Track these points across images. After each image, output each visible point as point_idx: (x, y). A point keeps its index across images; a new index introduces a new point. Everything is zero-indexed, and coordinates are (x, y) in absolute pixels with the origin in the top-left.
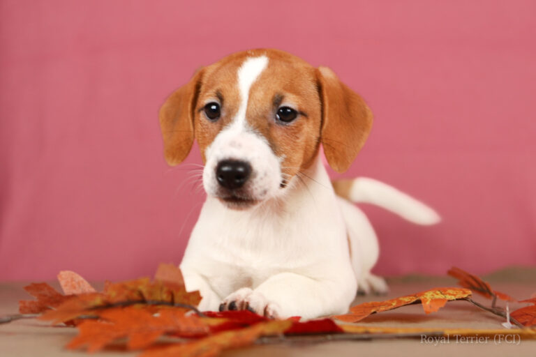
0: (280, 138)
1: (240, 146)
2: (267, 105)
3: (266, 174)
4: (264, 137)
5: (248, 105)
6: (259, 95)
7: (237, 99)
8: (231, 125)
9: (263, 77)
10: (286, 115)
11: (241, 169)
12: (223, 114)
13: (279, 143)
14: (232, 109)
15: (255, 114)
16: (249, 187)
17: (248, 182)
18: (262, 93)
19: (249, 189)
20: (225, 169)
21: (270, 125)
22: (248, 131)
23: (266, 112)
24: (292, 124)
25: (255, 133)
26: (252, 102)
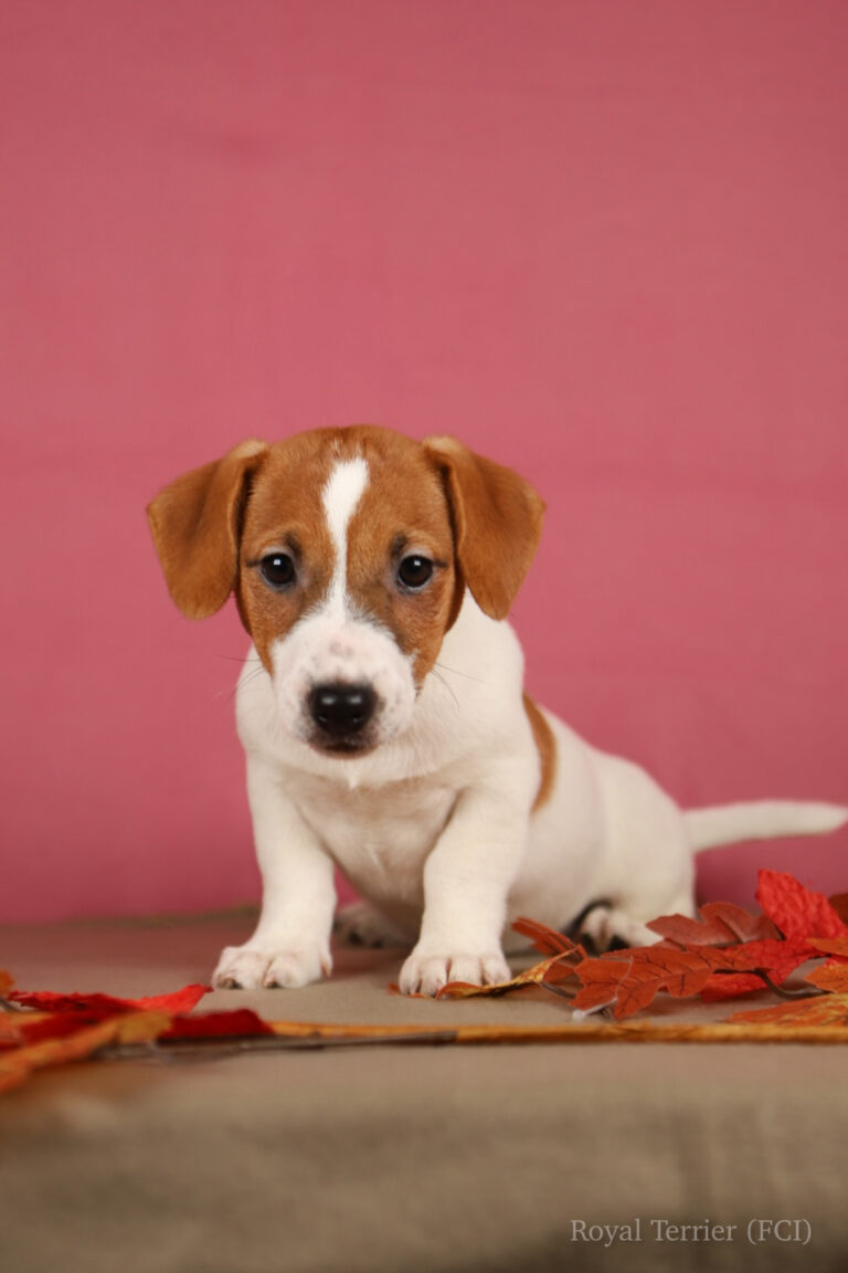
0: (409, 619)
1: (349, 653)
2: (382, 558)
3: (398, 701)
4: (385, 628)
5: (349, 562)
6: (365, 538)
7: (328, 551)
8: (323, 605)
9: (368, 503)
10: (413, 572)
11: (356, 700)
12: (304, 581)
13: (408, 630)
14: (322, 572)
15: (364, 581)
16: (373, 728)
17: (371, 722)
18: (369, 536)
19: (374, 732)
20: (328, 701)
21: (390, 597)
22: (356, 618)
23: (381, 572)
24: (424, 588)
25: (369, 620)
26: (355, 558)
